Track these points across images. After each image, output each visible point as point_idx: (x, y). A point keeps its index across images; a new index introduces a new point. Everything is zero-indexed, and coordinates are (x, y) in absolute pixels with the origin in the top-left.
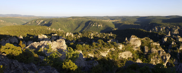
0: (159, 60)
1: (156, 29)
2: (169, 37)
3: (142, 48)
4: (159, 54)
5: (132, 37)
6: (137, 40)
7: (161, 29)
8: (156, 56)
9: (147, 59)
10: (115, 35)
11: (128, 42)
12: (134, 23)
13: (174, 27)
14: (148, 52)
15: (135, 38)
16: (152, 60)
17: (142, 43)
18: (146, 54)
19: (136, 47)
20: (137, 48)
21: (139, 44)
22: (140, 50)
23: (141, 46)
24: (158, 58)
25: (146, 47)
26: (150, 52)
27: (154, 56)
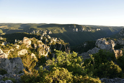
0: (44, 51)
1: (34, 32)
2: (43, 36)
3: (32, 45)
4: (43, 48)
5: (24, 38)
6: (28, 40)
7: (37, 32)
8: (42, 49)
9: (37, 52)
10: (5, 39)
11: (22, 42)
12: (19, 28)
14: (37, 48)
15: (27, 39)
16: (40, 52)
17: (32, 42)
18: (35, 49)
19: (28, 45)
20: (29, 46)
21: (30, 43)
22: (31, 47)
23: (31, 44)
24: (43, 50)
25: (35, 44)
26: (38, 47)
27: (41, 49)
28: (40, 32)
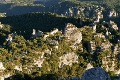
0: (113, 62)
3: (85, 44)
4: (113, 52)
5: (67, 26)
8: (109, 56)
9: (96, 62)
11: (63, 36)
13: (96, 8)
14: (96, 51)
15: (74, 29)
16: (103, 63)
17: (84, 36)
18: (92, 53)
19: (75, 44)
20: (77, 45)
22: (82, 49)
23: (82, 41)
24: (111, 58)
25: (91, 42)
26: (99, 49)
27: (106, 55)
28: (84, 11)
